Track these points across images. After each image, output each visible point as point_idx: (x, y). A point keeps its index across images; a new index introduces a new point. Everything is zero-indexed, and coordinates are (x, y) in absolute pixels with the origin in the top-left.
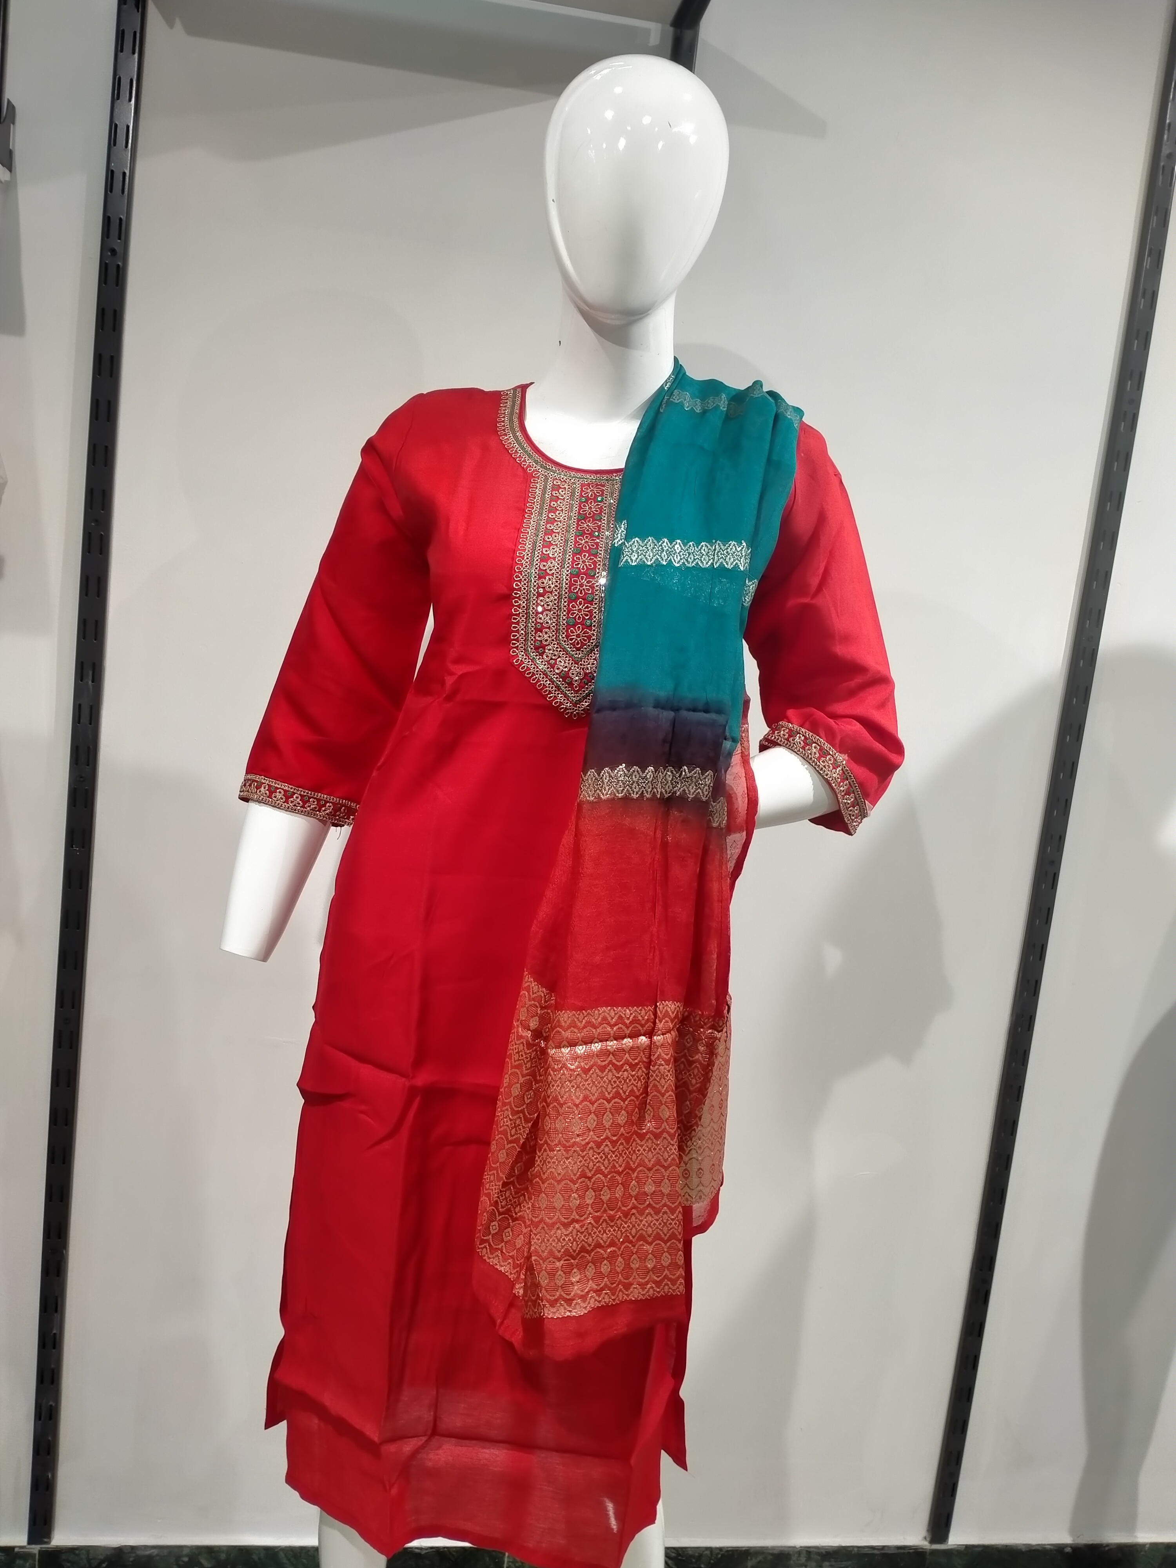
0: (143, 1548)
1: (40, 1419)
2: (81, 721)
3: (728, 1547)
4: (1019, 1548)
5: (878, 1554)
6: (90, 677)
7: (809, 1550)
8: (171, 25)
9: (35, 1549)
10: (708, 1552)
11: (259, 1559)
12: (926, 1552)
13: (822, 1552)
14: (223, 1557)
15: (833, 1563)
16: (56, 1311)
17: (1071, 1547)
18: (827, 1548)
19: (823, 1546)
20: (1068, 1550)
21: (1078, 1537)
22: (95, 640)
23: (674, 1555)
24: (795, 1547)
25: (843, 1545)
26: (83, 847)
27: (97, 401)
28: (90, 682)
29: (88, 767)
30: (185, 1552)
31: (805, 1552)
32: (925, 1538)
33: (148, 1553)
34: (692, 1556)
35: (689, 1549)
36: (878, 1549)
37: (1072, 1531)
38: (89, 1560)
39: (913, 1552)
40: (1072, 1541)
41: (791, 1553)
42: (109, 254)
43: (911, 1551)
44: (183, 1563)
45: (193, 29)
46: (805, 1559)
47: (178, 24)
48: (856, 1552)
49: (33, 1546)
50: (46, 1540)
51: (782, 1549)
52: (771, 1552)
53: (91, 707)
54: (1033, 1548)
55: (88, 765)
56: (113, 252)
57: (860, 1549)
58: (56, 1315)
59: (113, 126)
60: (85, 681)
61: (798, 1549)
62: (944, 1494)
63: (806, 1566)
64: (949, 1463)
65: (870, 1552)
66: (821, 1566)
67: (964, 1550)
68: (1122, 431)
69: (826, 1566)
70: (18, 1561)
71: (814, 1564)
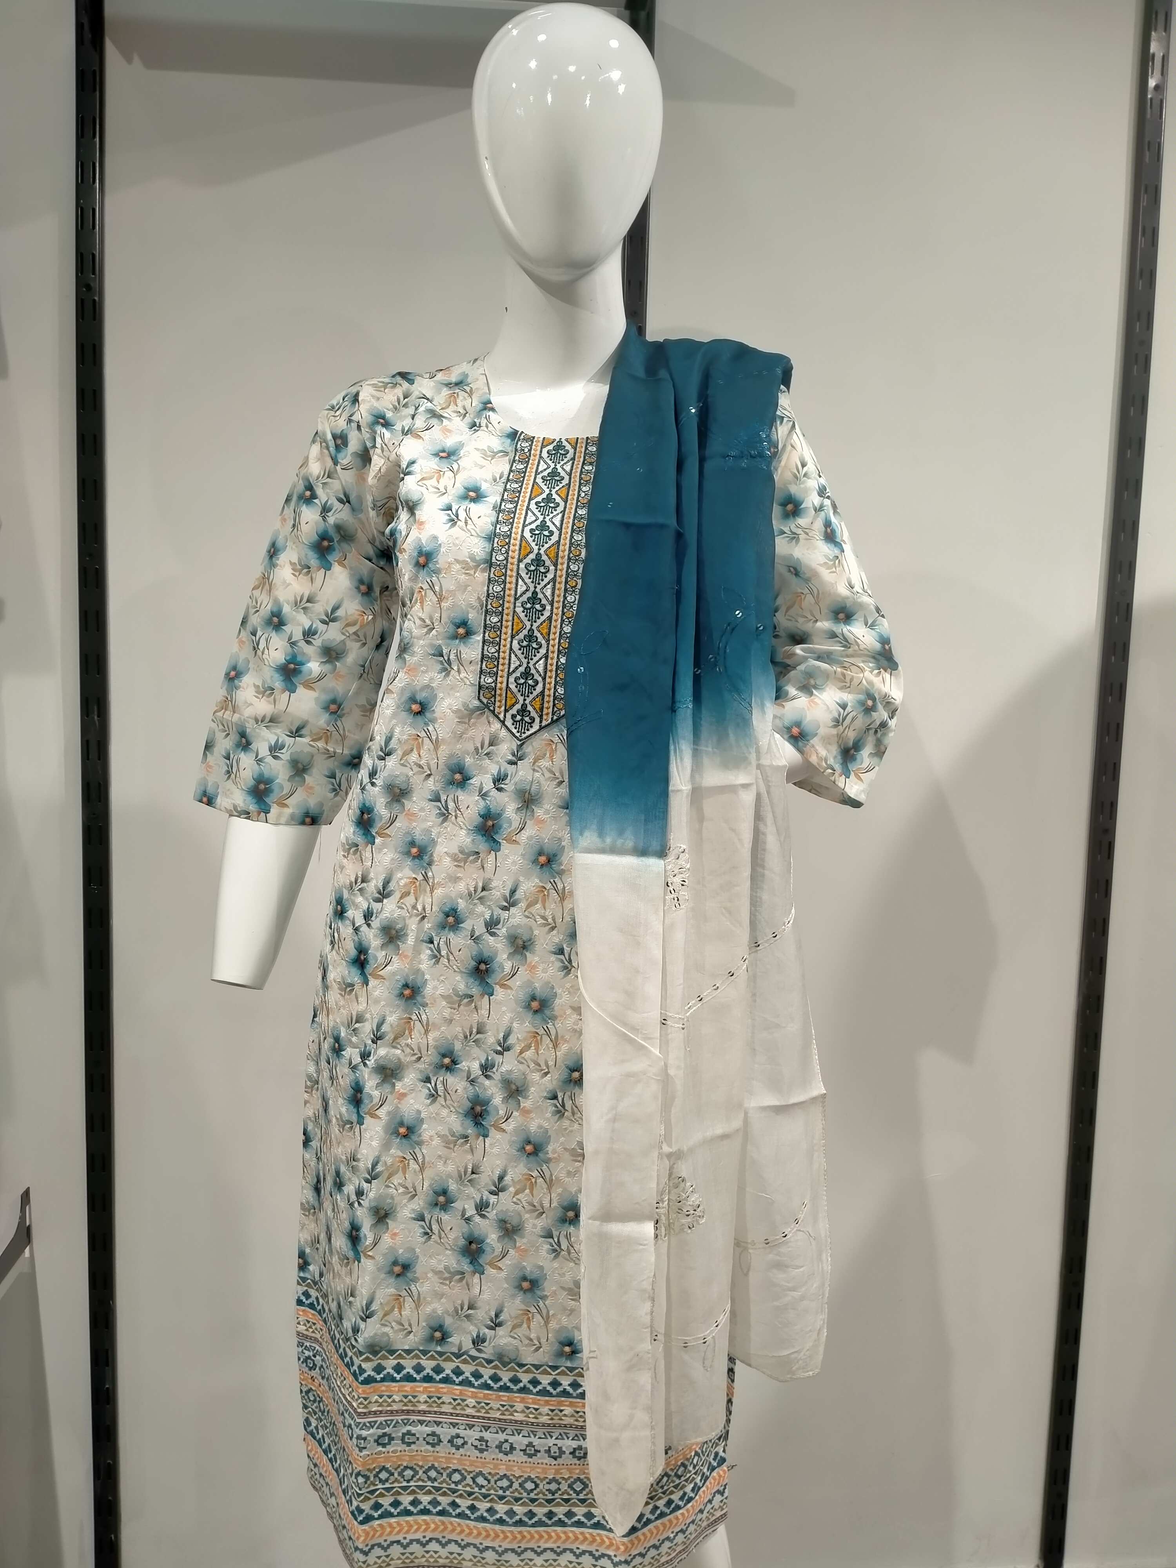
1: (98, 1478)
2: (90, 757)
6: (96, 713)
8: (129, 61)
16: (107, 1365)
22: (99, 674)
26: (101, 885)
27: (83, 435)
28: (96, 717)
42: (84, 290)
45: (151, 63)
47: (136, 59)
53: (99, 743)
55: (100, 802)
56: (89, 287)
58: (107, 1368)
59: (80, 164)
60: (91, 716)
62: (1053, 1517)
64: (1055, 1483)
68: (1135, 374)
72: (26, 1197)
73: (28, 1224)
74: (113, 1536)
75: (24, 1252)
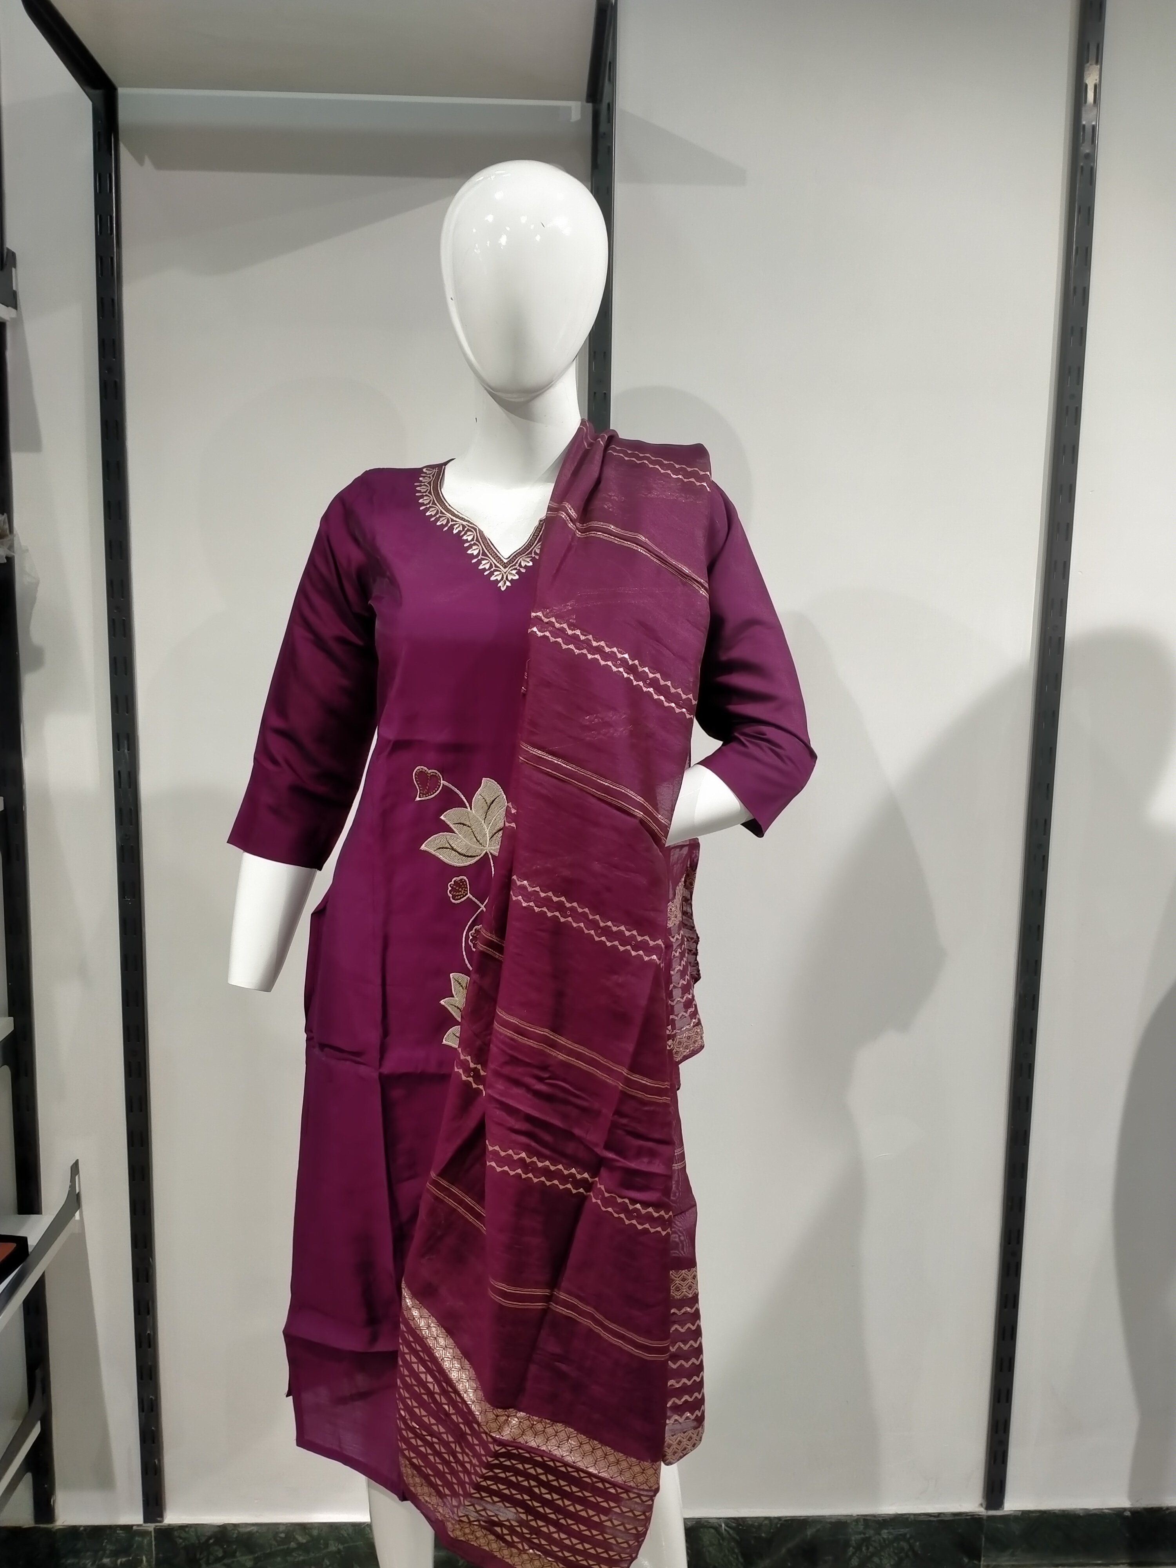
0: (244, 1526)
1: (143, 1411)
2: (122, 786)
3: (786, 1517)
4: (1077, 1512)
5: (934, 1521)
6: (126, 746)
7: (865, 1518)
8: (142, 163)
9: (151, 1527)
10: (766, 1522)
11: (348, 1534)
12: (983, 1518)
13: (879, 1520)
14: (315, 1532)
16: (148, 1313)
17: (1130, 1511)
18: (883, 1516)
19: (880, 1515)
20: (1128, 1514)
21: (1137, 1501)
22: (127, 713)
23: (734, 1525)
24: (851, 1516)
25: (899, 1512)
26: (134, 898)
27: (109, 502)
28: (126, 751)
30: (282, 1528)
31: (862, 1520)
32: (981, 1505)
33: (248, 1529)
34: (752, 1526)
35: (747, 1520)
36: (934, 1516)
37: (1131, 1495)
38: (198, 1538)
39: (971, 1518)
40: (1132, 1505)
41: (848, 1521)
42: (106, 372)
43: (968, 1517)
44: (280, 1539)
45: (159, 165)
46: (863, 1527)
47: (147, 161)
48: (913, 1519)
49: (149, 1524)
50: (159, 1519)
51: (839, 1517)
52: (828, 1520)
53: (129, 773)
54: (1091, 1513)
55: (131, 825)
56: (111, 372)
57: (916, 1516)
58: (148, 1317)
59: (99, 258)
60: (121, 750)
61: (855, 1518)
62: (995, 1462)
63: (864, 1534)
64: (997, 1432)
65: (927, 1519)
66: (880, 1534)
67: (1021, 1515)
68: (1066, 426)
69: (885, 1533)
70: (137, 1538)
71: (872, 1532)
72: (75, 1169)
73: (77, 1191)
74: (156, 1461)
75: (74, 1215)
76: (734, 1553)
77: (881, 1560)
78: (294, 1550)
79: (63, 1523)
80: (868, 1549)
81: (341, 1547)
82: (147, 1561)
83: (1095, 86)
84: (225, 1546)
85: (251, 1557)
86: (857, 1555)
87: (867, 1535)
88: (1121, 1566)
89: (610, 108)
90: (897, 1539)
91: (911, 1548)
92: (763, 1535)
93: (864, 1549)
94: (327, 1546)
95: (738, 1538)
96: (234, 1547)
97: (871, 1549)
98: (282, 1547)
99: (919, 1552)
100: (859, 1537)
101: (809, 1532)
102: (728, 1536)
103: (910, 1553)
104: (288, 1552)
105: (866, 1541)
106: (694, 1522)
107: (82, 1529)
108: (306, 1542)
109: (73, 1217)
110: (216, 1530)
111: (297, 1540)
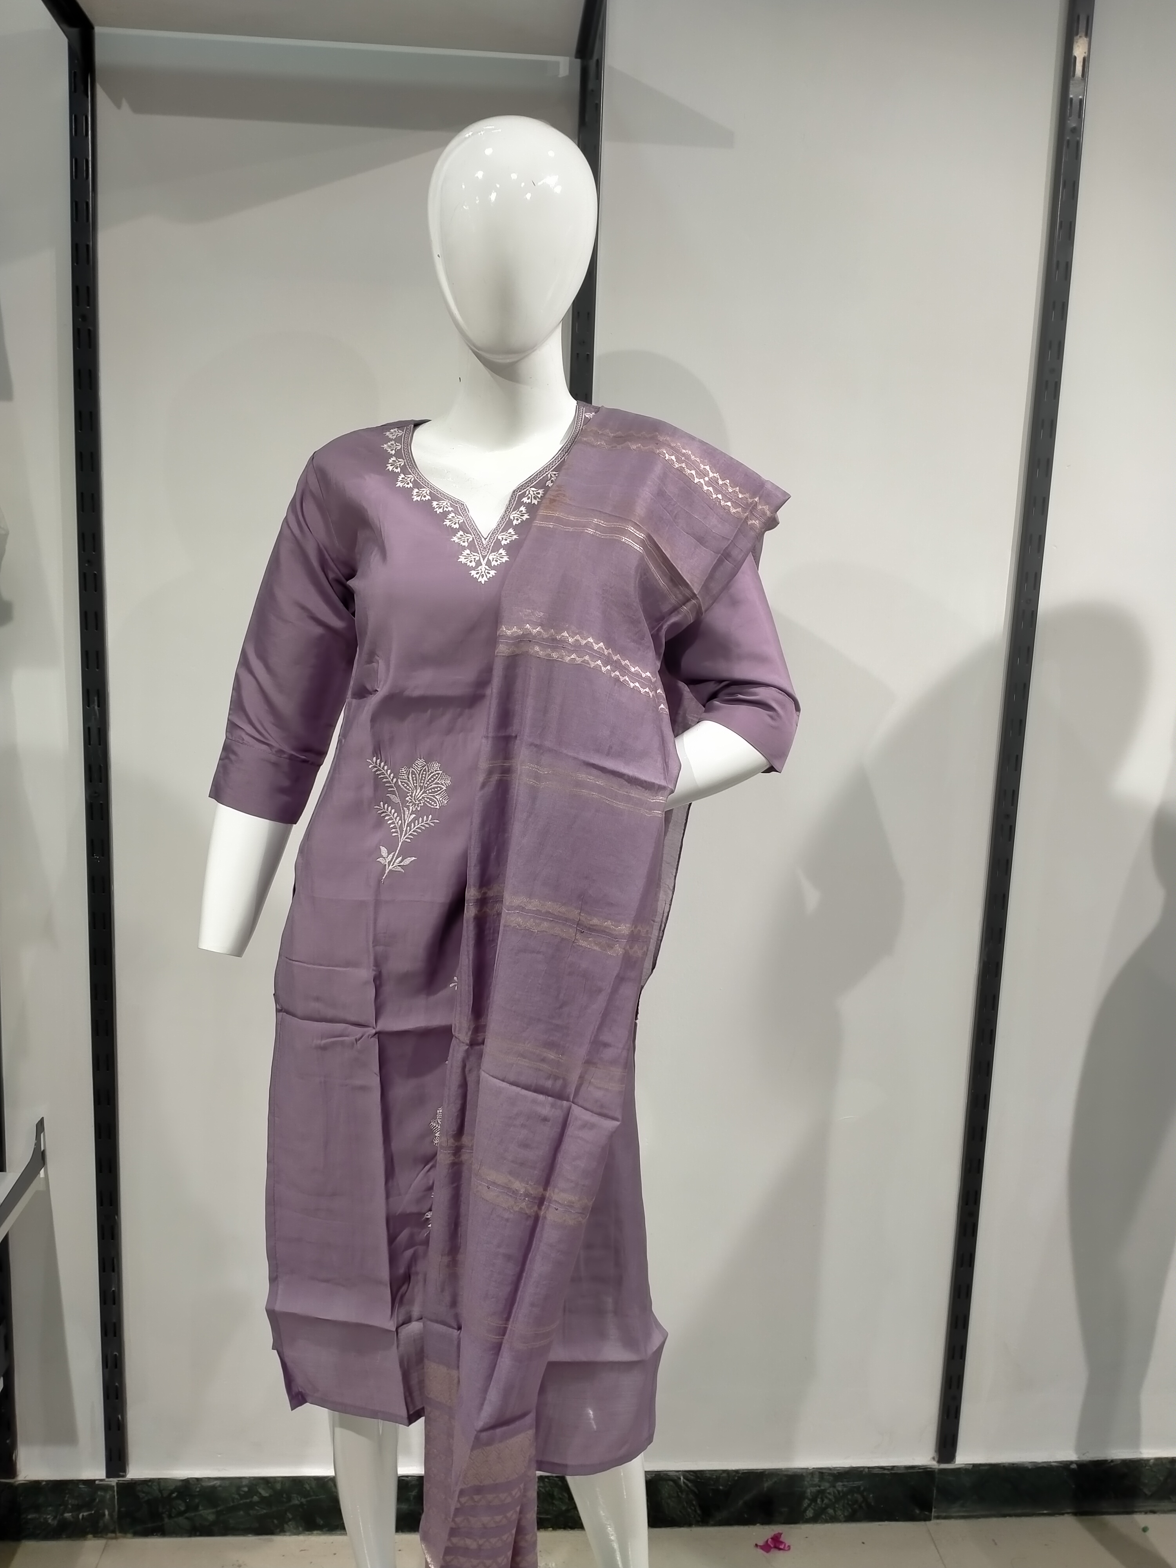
0: (207, 1480)
1: (107, 1367)
2: (92, 743)
3: (743, 1470)
4: (1026, 1466)
5: (888, 1474)
6: (96, 703)
7: (821, 1471)
8: (119, 106)
9: (113, 1481)
10: (724, 1475)
11: (311, 1488)
12: (934, 1471)
13: (834, 1474)
14: (278, 1486)
15: (846, 1483)
16: (113, 1270)
17: (1076, 1464)
18: (839, 1469)
19: (835, 1468)
20: (1074, 1466)
21: (1084, 1454)
22: (98, 668)
23: (692, 1477)
24: (807, 1469)
25: (854, 1466)
26: (103, 856)
27: (81, 453)
28: (96, 707)
29: (101, 783)
30: (245, 1482)
31: (817, 1473)
32: (934, 1458)
33: (212, 1483)
34: (710, 1479)
35: (707, 1472)
36: (888, 1469)
37: (1078, 1448)
38: (160, 1491)
39: (924, 1471)
40: (1078, 1458)
41: (804, 1474)
42: (80, 320)
43: (920, 1470)
44: (243, 1493)
45: (138, 108)
46: (818, 1479)
47: (125, 104)
48: (867, 1472)
49: (111, 1479)
50: (121, 1474)
51: (796, 1470)
52: (786, 1473)
53: (99, 730)
54: (1040, 1466)
55: (101, 782)
56: (84, 318)
57: (870, 1469)
58: (113, 1274)
59: (74, 204)
60: (92, 706)
61: (811, 1471)
62: (948, 1416)
63: (819, 1487)
64: (950, 1387)
65: (880, 1472)
66: (834, 1487)
67: (972, 1469)
68: (1045, 400)
69: (839, 1486)
70: (99, 1493)
71: (827, 1485)
72: (40, 1126)
73: (42, 1149)
74: (120, 1417)
75: (39, 1173)
76: (694, 1505)
77: (835, 1511)
78: (257, 1503)
79: (25, 1478)
80: (822, 1501)
81: (303, 1500)
82: (109, 1514)
83: (1084, 59)
84: (188, 1500)
85: (214, 1510)
86: (812, 1506)
87: (822, 1488)
88: (1066, 1515)
89: (599, 64)
90: (852, 1491)
91: (865, 1499)
92: (721, 1488)
93: (819, 1501)
94: (289, 1499)
95: (696, 1490)
96: (197, 1501)
97: (826, 1501)
98: (245, 1501)
99: (873, 1504)
100: (814, 1489)
101: (767, 1485)
102: (686, 1488)
103: (863, 1505)
104: (252, 1505)
105: (822, 1493)
106: (654, 1475)
107: (44, 1483)
108: (270, 1496)
109: (38, 1175)
110: (179, 1484)
111: (260, 1494)
